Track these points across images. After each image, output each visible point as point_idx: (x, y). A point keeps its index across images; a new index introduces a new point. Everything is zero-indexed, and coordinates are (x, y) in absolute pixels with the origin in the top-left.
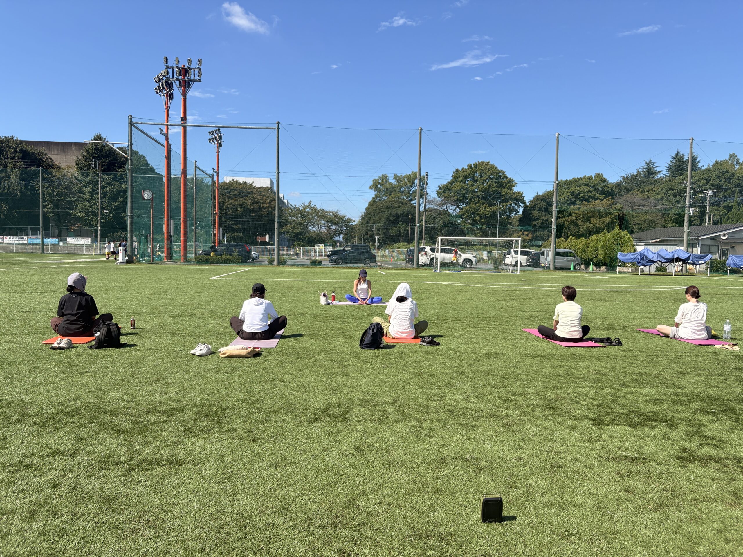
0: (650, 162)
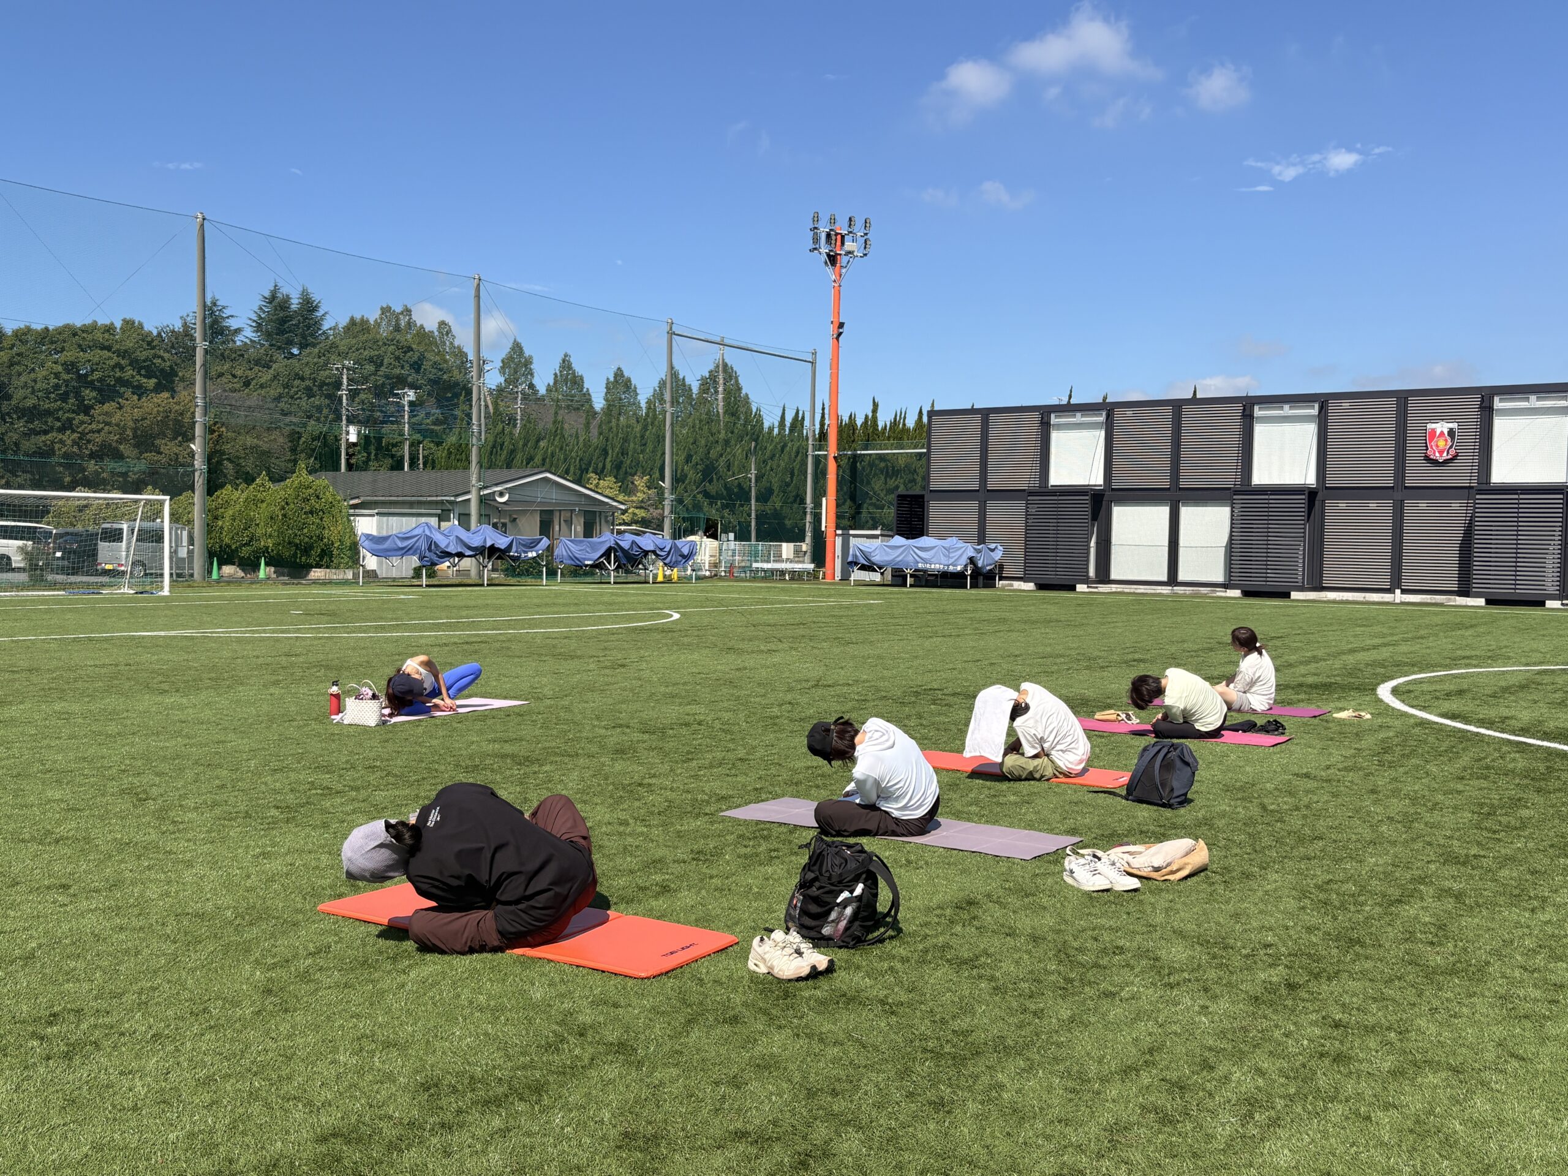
0: (214, 304)
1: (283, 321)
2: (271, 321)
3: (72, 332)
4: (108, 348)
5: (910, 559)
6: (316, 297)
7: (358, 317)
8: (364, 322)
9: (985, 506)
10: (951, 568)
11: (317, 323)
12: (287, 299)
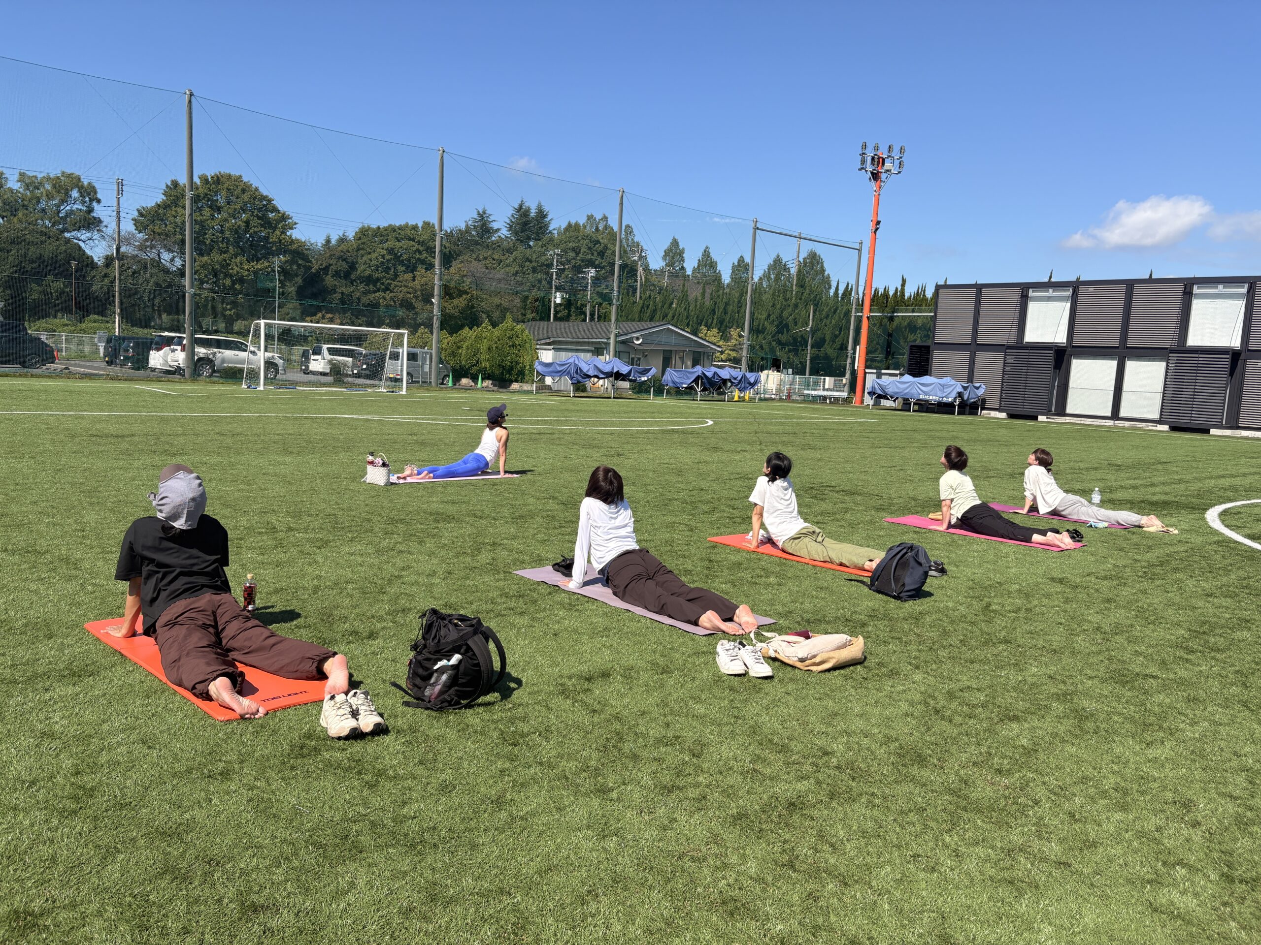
0: (484, 213)
1: (525, 224)
2: (518, 224)
3: (393, 229)
4: (413, 240)
5: (914, 391)
6: (546, 208)
7: (573, 222)
8: (577, 225)
9: (975, 356)
10: (945, 399)
11: (547, 226)
12: (528, 210)
